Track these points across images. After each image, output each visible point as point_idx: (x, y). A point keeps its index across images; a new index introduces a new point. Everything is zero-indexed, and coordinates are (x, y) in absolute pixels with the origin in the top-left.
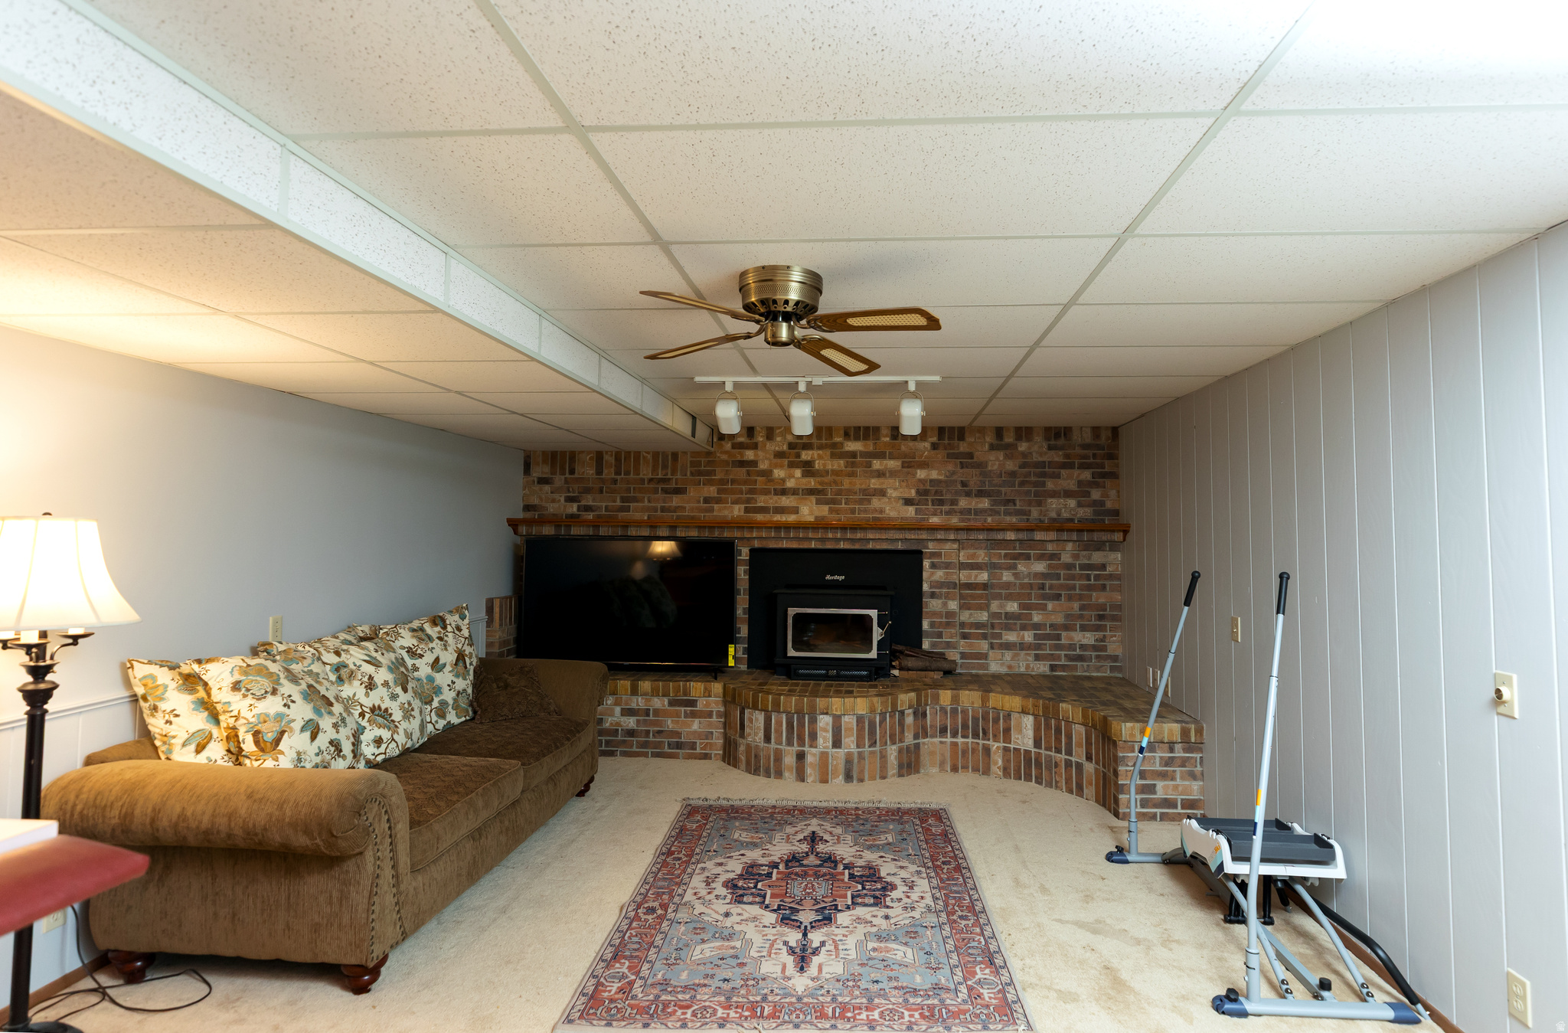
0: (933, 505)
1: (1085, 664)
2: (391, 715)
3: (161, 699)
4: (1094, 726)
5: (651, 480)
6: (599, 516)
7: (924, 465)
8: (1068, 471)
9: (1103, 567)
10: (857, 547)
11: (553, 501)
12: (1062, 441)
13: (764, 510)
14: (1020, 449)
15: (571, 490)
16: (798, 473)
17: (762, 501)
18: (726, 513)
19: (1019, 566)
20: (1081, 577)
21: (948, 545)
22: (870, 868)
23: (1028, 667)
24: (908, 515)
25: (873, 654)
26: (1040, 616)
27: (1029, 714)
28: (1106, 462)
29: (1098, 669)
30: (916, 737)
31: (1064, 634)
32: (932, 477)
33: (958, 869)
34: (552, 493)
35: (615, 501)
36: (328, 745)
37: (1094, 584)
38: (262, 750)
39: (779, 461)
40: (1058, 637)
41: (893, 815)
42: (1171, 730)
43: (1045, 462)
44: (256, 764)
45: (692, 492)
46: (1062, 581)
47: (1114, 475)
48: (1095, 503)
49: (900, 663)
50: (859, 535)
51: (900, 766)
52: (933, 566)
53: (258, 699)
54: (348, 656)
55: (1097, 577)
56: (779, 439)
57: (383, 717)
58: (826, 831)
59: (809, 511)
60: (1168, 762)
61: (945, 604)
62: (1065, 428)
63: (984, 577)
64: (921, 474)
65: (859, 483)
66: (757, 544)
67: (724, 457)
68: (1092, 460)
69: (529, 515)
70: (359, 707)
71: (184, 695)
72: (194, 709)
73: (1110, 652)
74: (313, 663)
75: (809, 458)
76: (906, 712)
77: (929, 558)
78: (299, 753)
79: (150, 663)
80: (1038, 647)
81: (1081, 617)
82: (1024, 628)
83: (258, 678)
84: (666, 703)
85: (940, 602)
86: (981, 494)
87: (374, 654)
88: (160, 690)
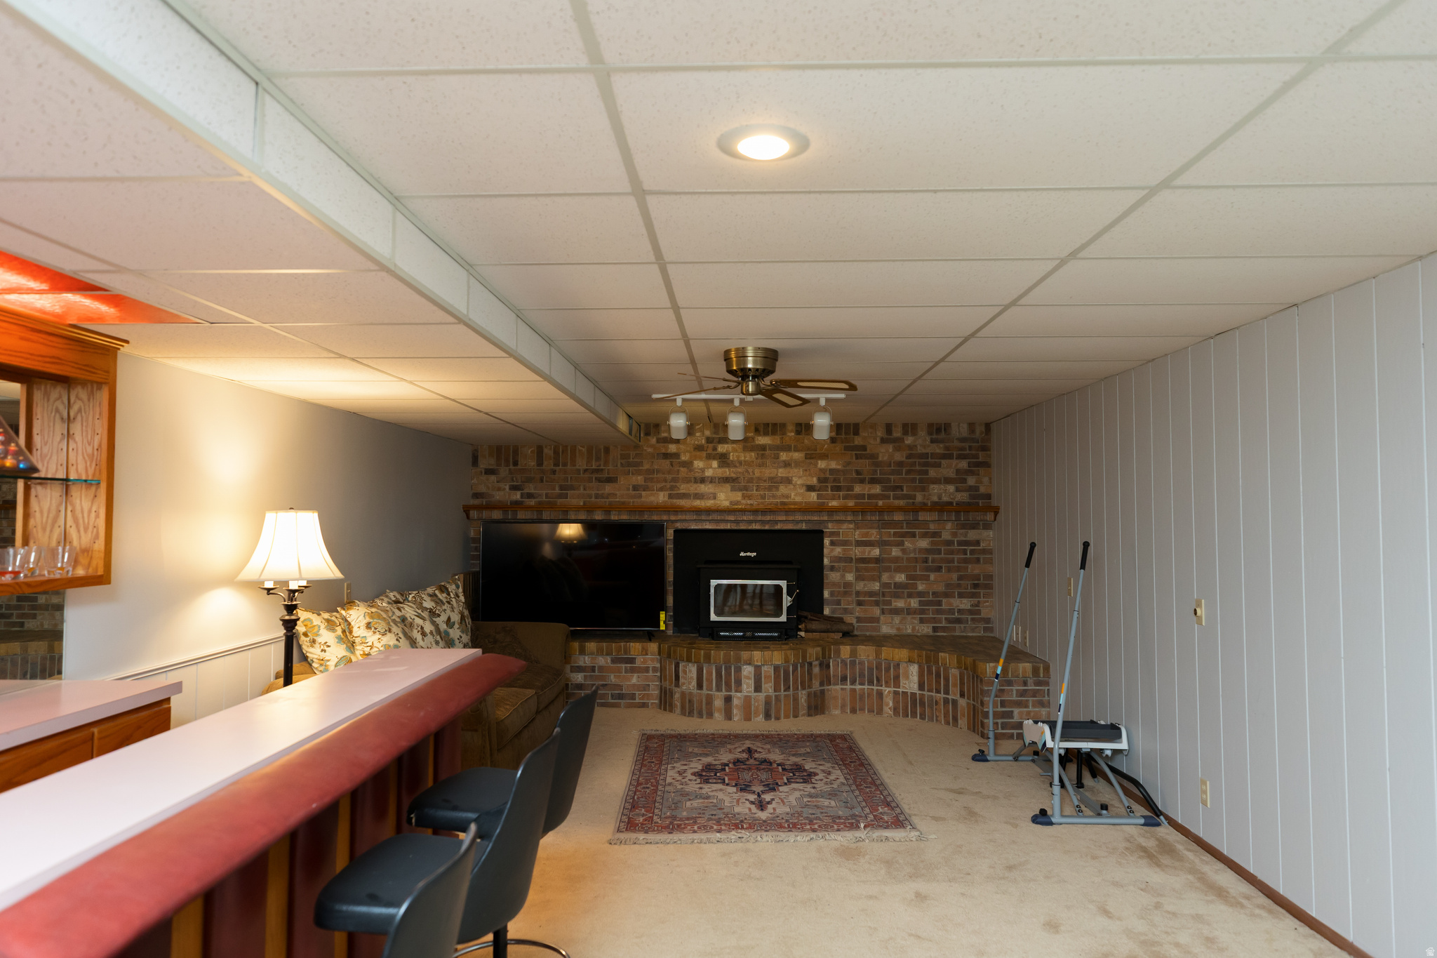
0: (832, 491)
1: (962, 626)
3: (318, 635)
4: (966, 669)
5: (586, 471)
6: (540, 503)
7: (824, 456)
8: (947, 461)
9: (978, 543)
10: (767, 527)
11: (499, 489)
12: (943, 435)
13: (685, 496)
14: (906, 442)
15: (514, 479)
16: (715, 464)
17: (683, 488)
18: (652, 499)
19: (906, 543)
20: (959, 552)
21: (845, 526)
22: (797, 766)
23: (913, 629)
24: (811, 500)
25: (783, 618)
26: (924, 586)
27: (914, 662)
28: (980, 453)
29: (973, 630)
30: (822, 684)
31: (944, 600)
32: (830, 467)
33: (862, 765)
34: (498, 482)
35: (554, 489)
37: (970, 558)
39: (698, 453)
40: (939, 603)
41: (808, 737)
42: (1024, 668)
43: (928, 453)
45: (622, 480)
46: (943, 556)
47: (986, 465)
48: (971, 488)
49: (806, 626)
50: (768, 518)
51: (809, 708)
52: (832, 543)
53: (383, 635)
55: (972, 552)
56: (698, 434)
58: (758, 747)
59: (724, 497)
60: (1022, 693)
61: (843, 576)
62: (945, 424)
63: (876, 552)
64: (822, 464)
65: (768, 472)
66: (679, 526)
67: (650, 450)
68: (968, 452)
69: (477, 502)
71: (332, 632)
72: (337, 642)
73: (983, 615)
75: (724, 451)
76: (814, 663)
77: (829, 537)
80: (922, 612)
81: (959, 586)
82: (910, 596)
83: (379, 621)
84: (609, 661)
85: (838, 574)
86: (873, 481)
88: (316, 629)
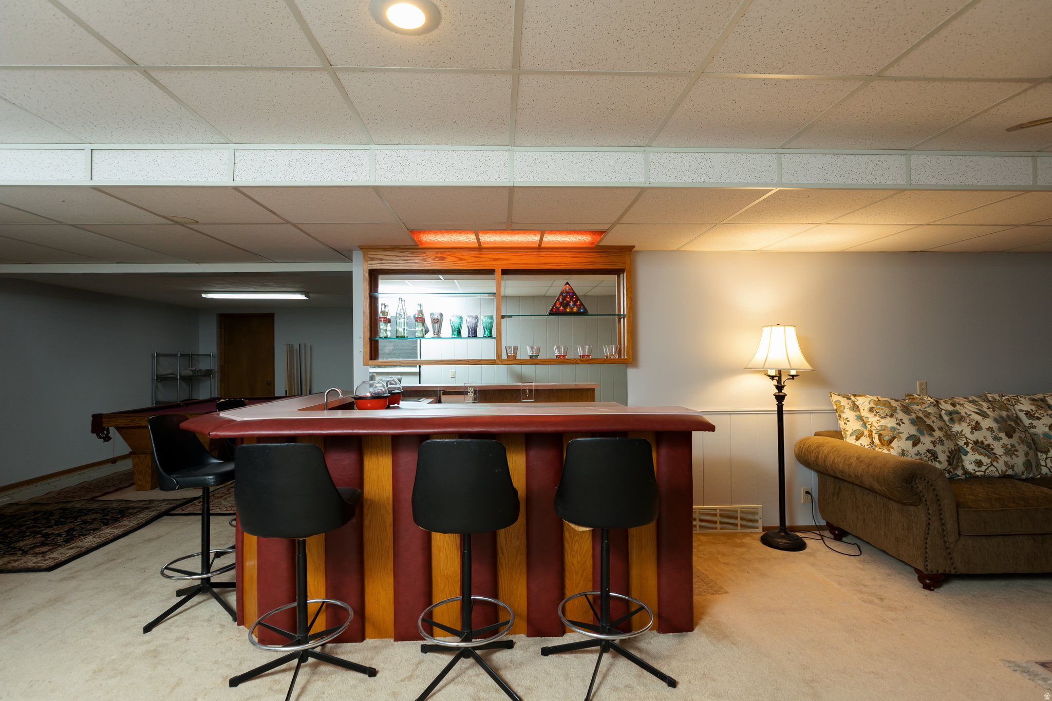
2: (992, 449)
3: (843, 412)
36: (926, 452)
38: (882, 444)
44: (880, 450)
53: (882, 418)
54: (962, 408)
57: (985, 449)
70: (964, 439)
71: (852, 412)
72: (856, 419)
74: (929, 407)
78: (903, 451)
79: (839, 395)
83: (883, 407)
87: (985, 409)
88: (842, 408)
